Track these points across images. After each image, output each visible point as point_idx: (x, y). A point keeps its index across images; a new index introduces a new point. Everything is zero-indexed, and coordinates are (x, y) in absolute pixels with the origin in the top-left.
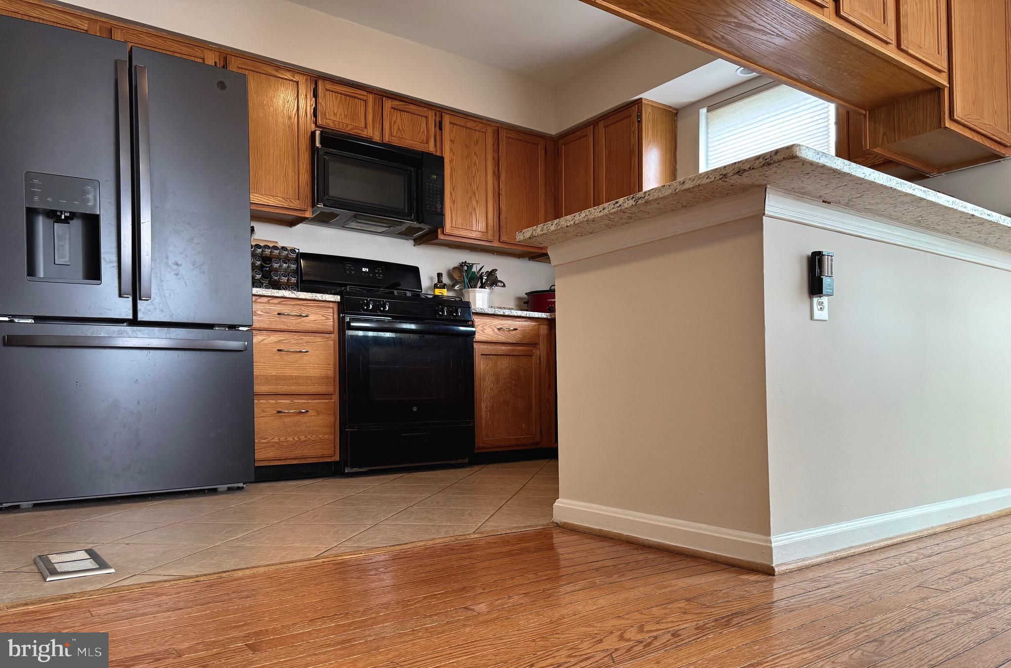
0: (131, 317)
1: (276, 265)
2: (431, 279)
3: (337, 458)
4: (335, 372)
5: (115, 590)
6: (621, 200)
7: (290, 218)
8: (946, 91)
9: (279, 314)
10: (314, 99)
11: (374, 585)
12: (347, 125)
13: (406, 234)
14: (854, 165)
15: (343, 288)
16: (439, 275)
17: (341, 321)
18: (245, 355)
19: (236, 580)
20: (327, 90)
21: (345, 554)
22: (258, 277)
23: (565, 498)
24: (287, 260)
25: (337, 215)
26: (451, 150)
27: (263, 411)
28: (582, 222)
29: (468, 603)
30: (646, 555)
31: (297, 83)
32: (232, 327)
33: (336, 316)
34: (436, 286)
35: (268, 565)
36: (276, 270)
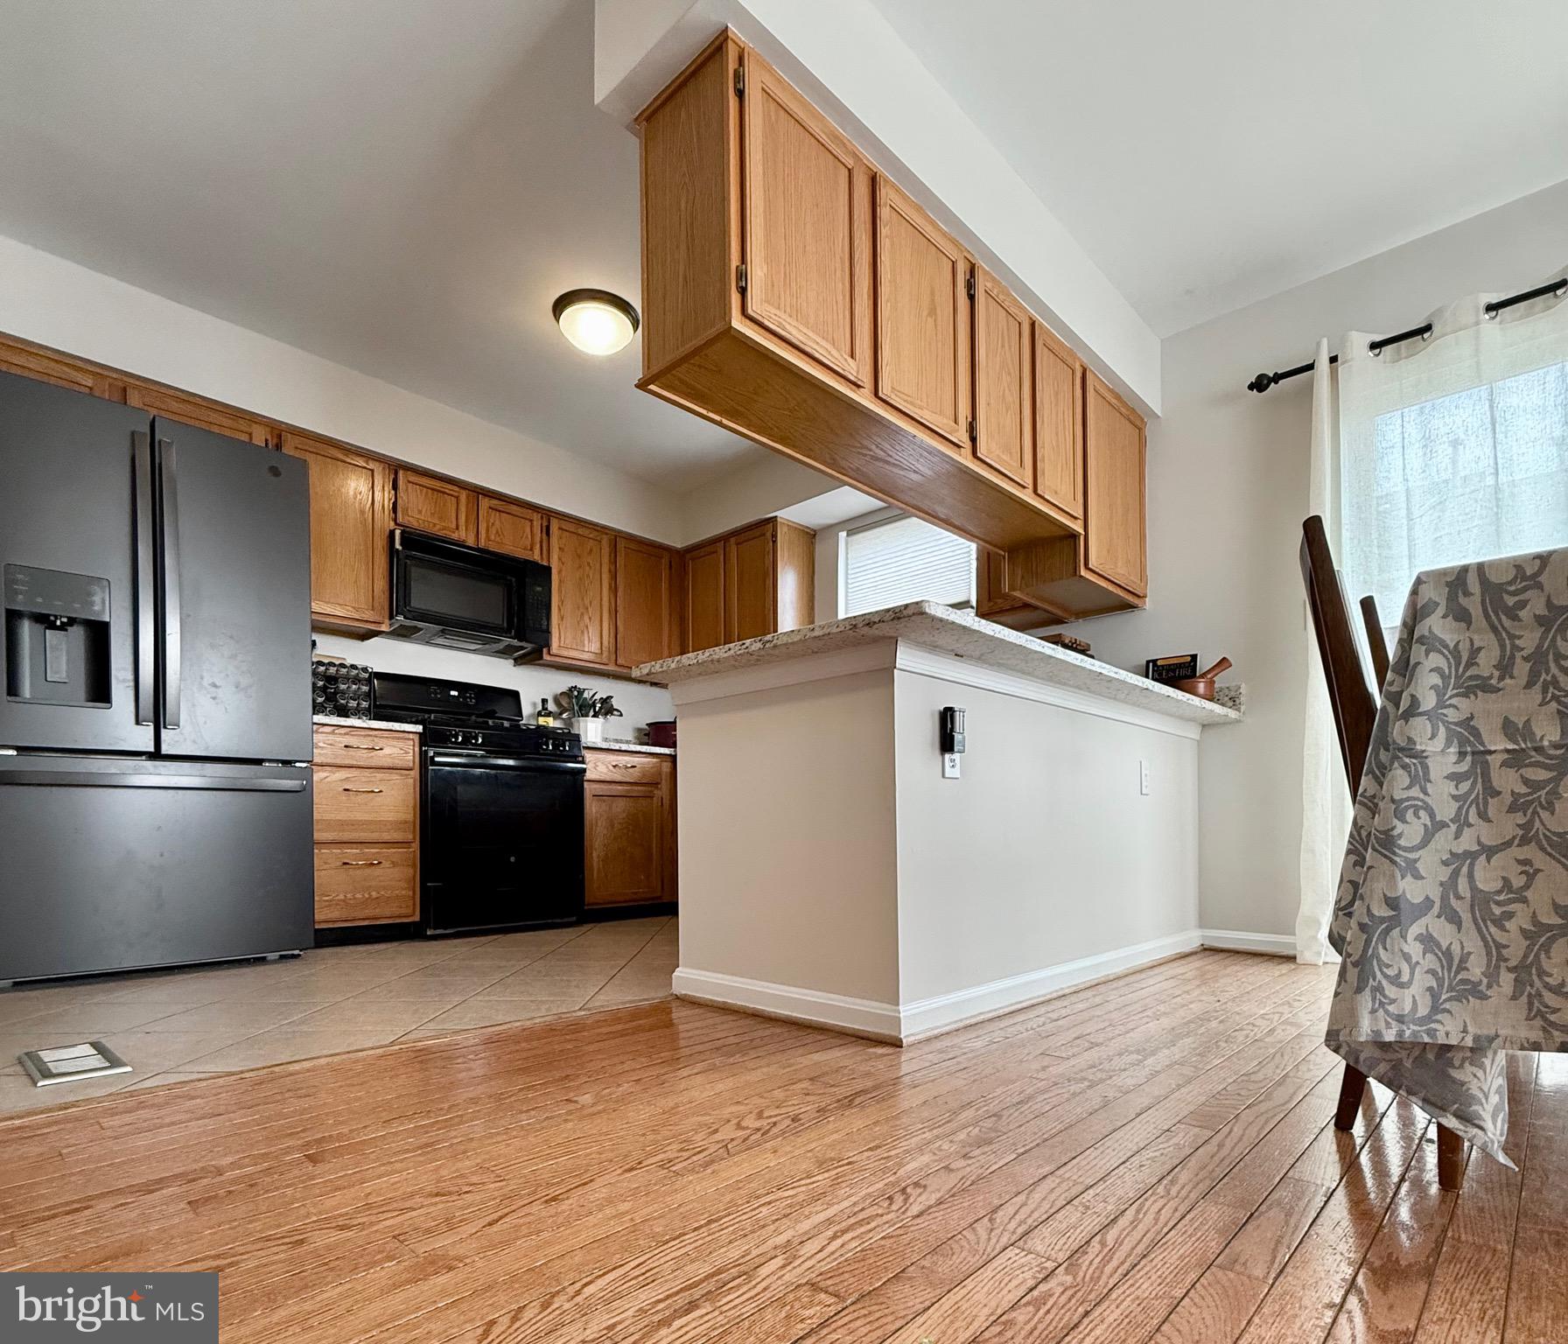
0: (152, 749)
1: (343, 687)
2: (535, 705)
3: (417, 918)
4: (415, 816)
5: (132, 1094)
6: (748, 642)
7: (362, 631)
8: (1082, 538)
9: (346, 746)
10: (393, 492)
11: (461, 1076)
12: (435, 525)
13: (504, 653)
14: (983, 621)
15: (426, 716)
16: (544, 701)
17: (423, 755)
18: (304, 795)
19: (291, 1075)
20: (409, 482)
21: (428, 1038)
22: (320, 700)
23: (686, 966)
24: (357, 680)
25: (421, 629)
26: (560, 559)
27: (326, 863)
28: (705, 662)
29: (572, 1094)
30: (772, 1030)
31: (372, 471)
32: (286, 763)
33: (417, 749)
34: (539, 714)
35: (332, 1055)
36: (343, 692)
